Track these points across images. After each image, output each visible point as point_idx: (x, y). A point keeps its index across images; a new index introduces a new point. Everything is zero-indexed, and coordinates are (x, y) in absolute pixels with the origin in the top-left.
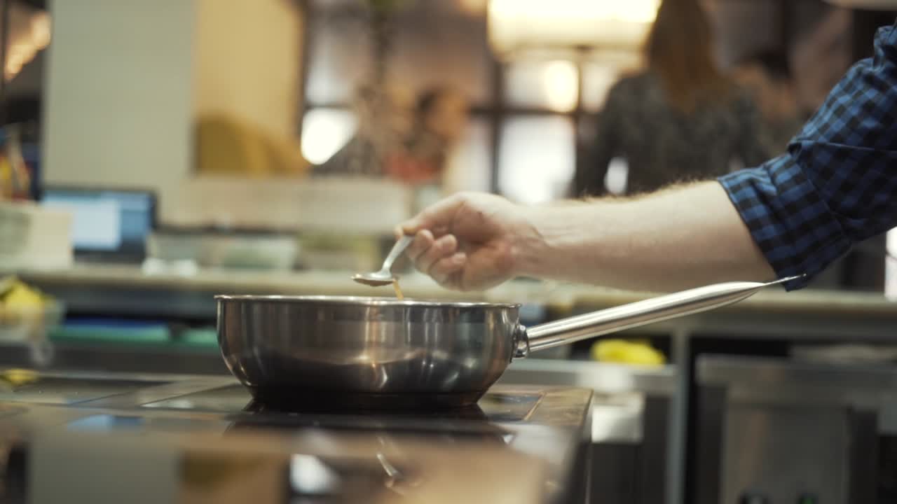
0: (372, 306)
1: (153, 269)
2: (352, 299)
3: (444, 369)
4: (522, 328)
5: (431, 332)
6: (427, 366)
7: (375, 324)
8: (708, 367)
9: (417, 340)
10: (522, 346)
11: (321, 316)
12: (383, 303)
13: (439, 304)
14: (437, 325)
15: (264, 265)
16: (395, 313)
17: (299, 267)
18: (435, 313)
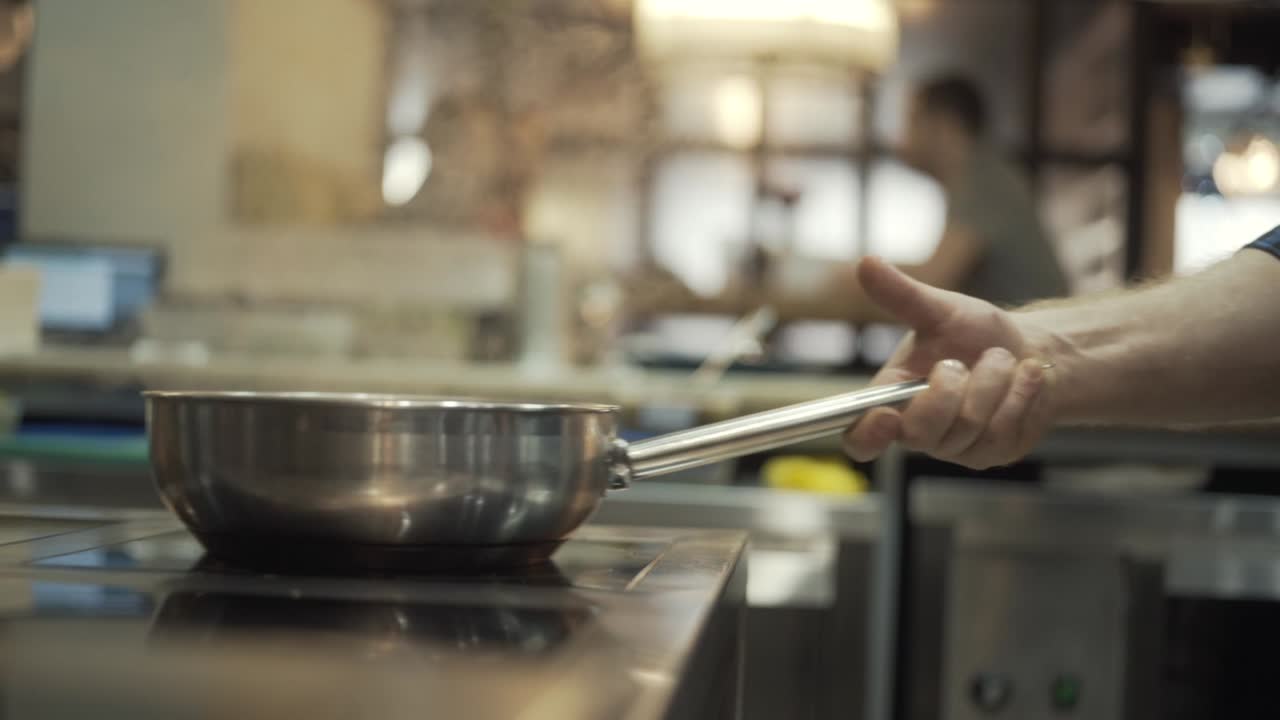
0: (384, 410)
1: (144, 356)
2: (360, 397)
3: (498, 505)
4: (621, 443)
5: (478, 449)
6: (473, 502)
7: (389, 438)
8: (931, 499)
9: (455, 464)
10: (622, 471)
11: (303, 425)
12: (405, 404)
13: (489, 405)
14: (487, 439)
15: (311, 350)
16: (422, 420)
17: (359, 352)
18: (486, 420)
